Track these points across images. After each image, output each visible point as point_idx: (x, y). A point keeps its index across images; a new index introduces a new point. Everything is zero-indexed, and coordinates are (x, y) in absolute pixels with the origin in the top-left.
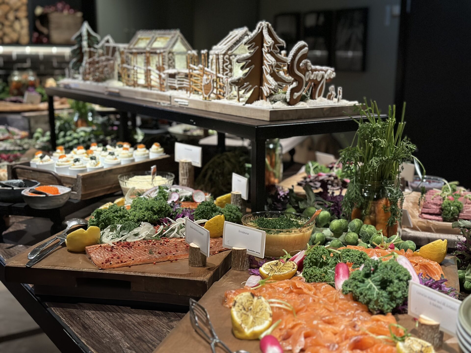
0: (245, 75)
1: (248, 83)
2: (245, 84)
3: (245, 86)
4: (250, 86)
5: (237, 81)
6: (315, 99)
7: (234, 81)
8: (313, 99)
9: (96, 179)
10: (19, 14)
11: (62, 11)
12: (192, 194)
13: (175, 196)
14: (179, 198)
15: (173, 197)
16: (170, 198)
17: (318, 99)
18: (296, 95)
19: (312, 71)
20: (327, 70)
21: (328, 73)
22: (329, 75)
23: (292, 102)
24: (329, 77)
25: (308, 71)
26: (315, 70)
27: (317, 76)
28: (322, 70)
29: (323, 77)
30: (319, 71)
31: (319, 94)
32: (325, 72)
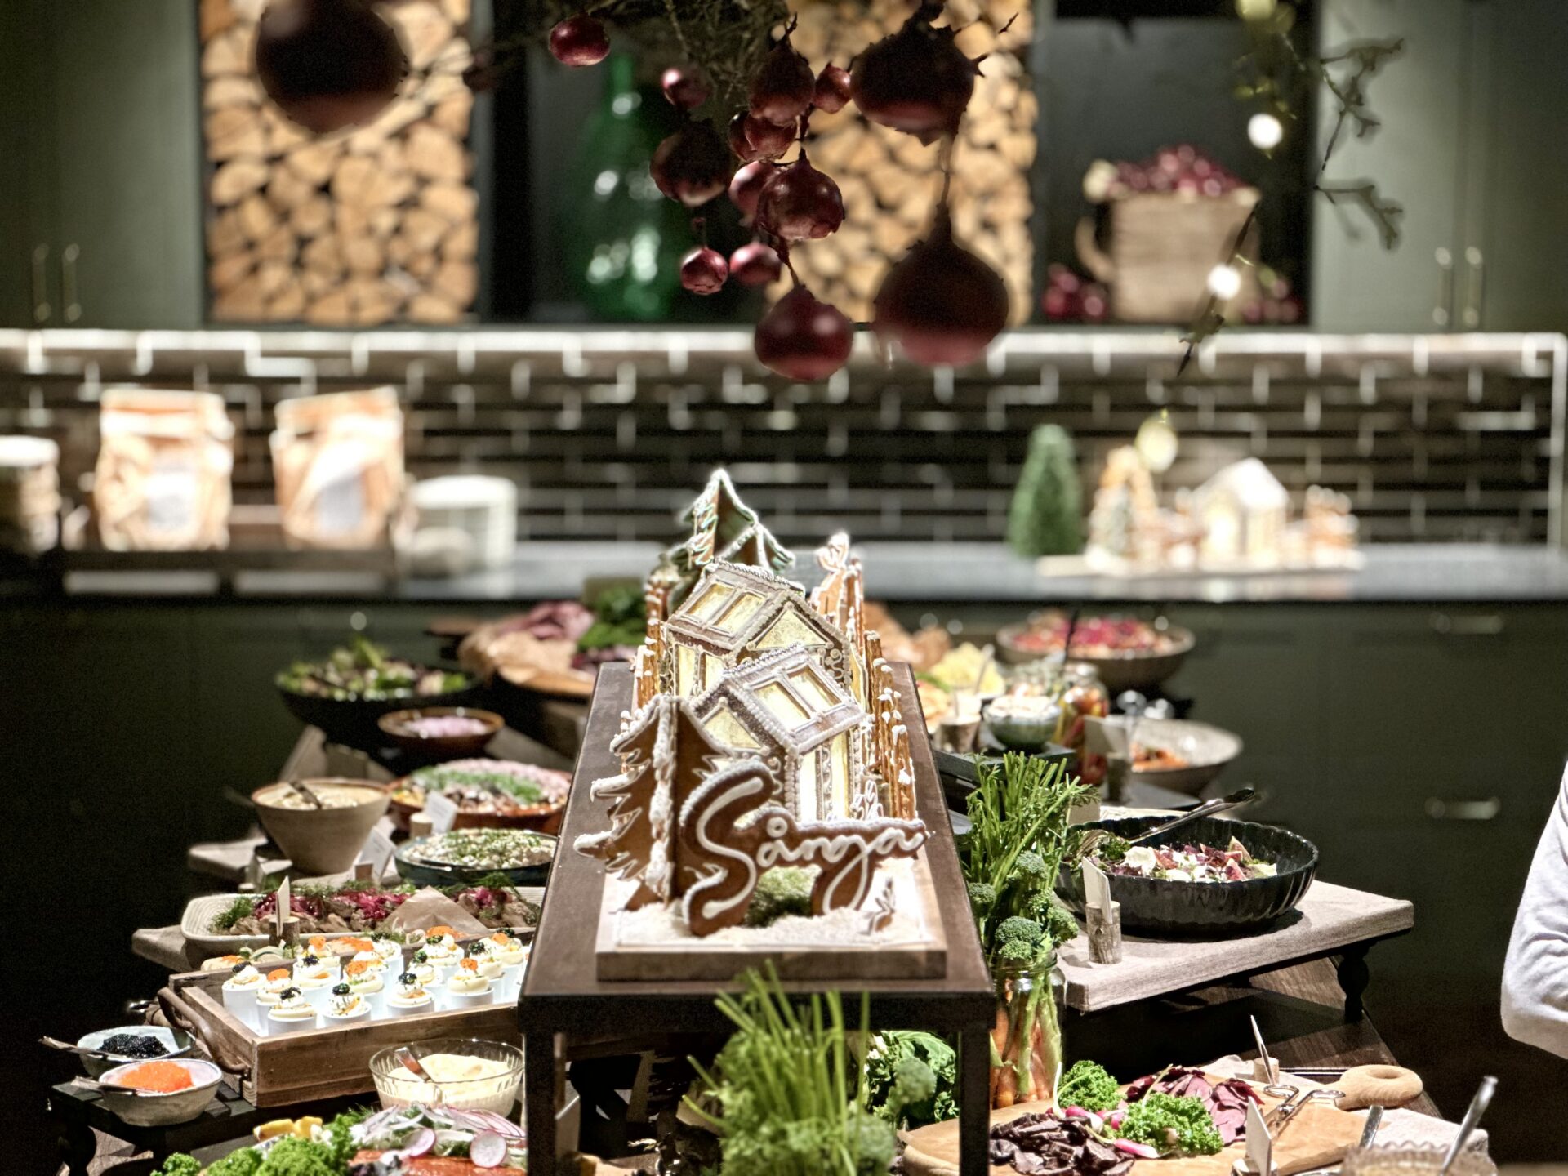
0: (619, 833)
1: (626, 854)
2: (619, 854)
3: (618, 860)
4: (634, 862)
5: (597, 846)
6: (821, 913)
7: (587, 846)
8: (810, 915)
9: (309, 1055)
10: (994, 210)
11: (1174, 186)
12: (467, 1138)
13: (426, 1140)
14: (432, 1147)
15: (422, 1141)
16: (415, 1143)
17: (830, 914)
18: (712, 909)
19: (794, 838)
20: (883, 829)
21: (882, 838)
22: (887, 842)
23: (700, 927)
24: (890, 847)
25: (772, 840)
26: (813, 835)
27: (819, 851)
28: (849, 832)
29: (854, 850)
30: (831, 835)
31: (843, 898)
32: (870, 836)
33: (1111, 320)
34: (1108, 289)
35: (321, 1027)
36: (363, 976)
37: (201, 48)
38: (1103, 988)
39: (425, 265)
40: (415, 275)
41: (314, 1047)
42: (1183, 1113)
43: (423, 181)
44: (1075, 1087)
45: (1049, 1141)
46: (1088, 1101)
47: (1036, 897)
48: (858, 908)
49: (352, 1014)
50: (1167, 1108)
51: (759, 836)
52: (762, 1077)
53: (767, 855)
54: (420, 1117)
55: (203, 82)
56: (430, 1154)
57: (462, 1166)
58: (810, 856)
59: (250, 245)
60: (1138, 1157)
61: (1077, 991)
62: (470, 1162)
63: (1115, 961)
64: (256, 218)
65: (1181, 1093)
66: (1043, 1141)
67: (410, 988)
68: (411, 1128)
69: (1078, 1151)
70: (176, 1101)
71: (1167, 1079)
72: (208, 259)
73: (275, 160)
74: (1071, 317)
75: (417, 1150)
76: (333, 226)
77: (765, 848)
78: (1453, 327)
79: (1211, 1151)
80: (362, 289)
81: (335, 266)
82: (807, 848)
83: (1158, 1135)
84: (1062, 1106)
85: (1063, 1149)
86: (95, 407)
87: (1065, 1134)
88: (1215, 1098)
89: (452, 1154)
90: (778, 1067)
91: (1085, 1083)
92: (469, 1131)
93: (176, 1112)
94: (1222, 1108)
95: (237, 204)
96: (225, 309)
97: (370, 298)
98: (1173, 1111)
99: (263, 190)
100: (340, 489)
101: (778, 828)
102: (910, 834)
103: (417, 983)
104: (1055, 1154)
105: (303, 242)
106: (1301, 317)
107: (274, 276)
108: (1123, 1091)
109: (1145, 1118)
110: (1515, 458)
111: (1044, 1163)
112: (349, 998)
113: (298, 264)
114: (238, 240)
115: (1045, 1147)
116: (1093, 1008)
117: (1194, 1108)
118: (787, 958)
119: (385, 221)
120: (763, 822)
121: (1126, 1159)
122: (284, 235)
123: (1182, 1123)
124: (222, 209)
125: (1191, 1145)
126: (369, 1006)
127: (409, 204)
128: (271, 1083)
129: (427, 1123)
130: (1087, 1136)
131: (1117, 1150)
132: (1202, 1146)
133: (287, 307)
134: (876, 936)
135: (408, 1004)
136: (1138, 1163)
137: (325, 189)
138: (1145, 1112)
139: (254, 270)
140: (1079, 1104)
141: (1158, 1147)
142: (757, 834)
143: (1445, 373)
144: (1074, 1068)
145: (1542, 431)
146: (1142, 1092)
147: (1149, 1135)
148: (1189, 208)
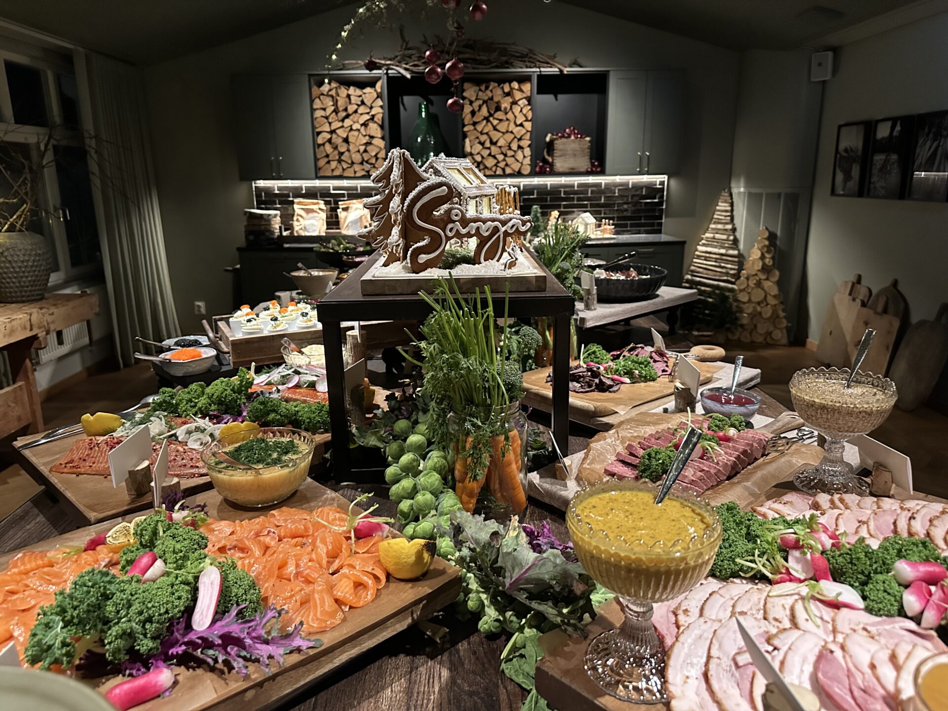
0: (378, 227)
3: (378, 241)
6: (480, 263)
8: (474, 264)
9: (256, 345)
10: (522, 143)
11: (569, 136)
12: (315, 378)
13: (296, 379)
14: (298, 382)
15: (294, 380)
16: (290, 381)
17: (484, 263)
18: (423, 258)
19: (465, 222)
20: (510, 219)
21: (510, 224)
22: (513, 226)
23: (417, 268)
24: (514, 229)
25: (454, 222)
26: (475, 220)
27: (478, 228)
28: (493, 220)
29: (496, 230)
30: (484, 221)
31: (490, 256)
32: (504, 223)
33: (553, 173)
34: (551, 165)
35: (266, 333)
36: (286, 314)
37: (312, 101)
38: (592, 319)
39: (373, 161)
40: (371, 164)
41: (258, 342)
42: (641, 363)
43: (372, 137)
44: (589, 354)
45: (583, 377)
46: (595, 360)
47: (567, 280)
48: (498, 261)
49: (278, 329)
50: (633, 361)
51: (447, 219)
52: (445, 335)
53: (451, 230)
54: (293, 370)
55: (313, 110)
56: (297, 386)
57: (312, 391)
58: (473, 232)
59: (327, 156)
60: (622, 383)
61: (583, 320)
62: (316, 390)
63: (595, 309)
64: (328, 148)
65: (637, 355)
66: (580, 377)
67: (305, 318)
68: (289, 375)
69: (597, 381)
70: (191, 364)
71: (630, 351)
72: (316, 160)
73: (333, 132)
74: (542, 173)
75: (291, 385)
76: (348, 150)
77: (450, 226)
78: (641, 173)
79: (654, 380)
80: (357, 167)
81: (350, 162)
82: (472, 227)
83: (629, 373)
84: (584, 363)
85: (590, 380)
86: (292, 203)
87: (589, 373)
88: (651, 358)
89: (308, 387)
90: (456, 331)
91: (594, 353)
92: (316, 376)
93: (191, 370)
94: (655, 361)
95: (323, 144)
96: (321, 174)
97: (359, 170)
98: (636, 362)
99: (330, 141)
100: (355, 222)
101: (456, 215)
102: (524, 224)
103: (308, 316)
104: (587, 382)
105: (341, 154)
106: (602, 172)
107: (334, 164)
108: (609, 356)
109: (623, 366)
110: (654, 210)
111: (582, 386)
112: (278, 322)
113: (340, 161)
114: (324, 154)
115: (582, 379)
116: (588, 326)
117: (646, 361)
118: (461, 281)
119: (362, 148)
120: (448, 212)
121: (618, 384)
122: (336, 152)
123: (642, 368)
124: (319, 145)
125: (645, 377)
126: (287, 326)
127: (368, 144)
128: (239, 357)
129: (297, 372)
130: (600, 374)
131: (613, 380)
132: (650, 377)
133: (337, 173)
134: (508, 271)
135: (304, 325)
136: (622, 385)
137: (346, 140)
138: (623, 363)
139: (328, 162)
140: (592, 361)
141: (630, 378)
142: (446, 218)
143: (637, 187)
144: (589, 347)
145: (661, 203)
146: (618, 357)
147: (625, 374)
148: (573, 141)
